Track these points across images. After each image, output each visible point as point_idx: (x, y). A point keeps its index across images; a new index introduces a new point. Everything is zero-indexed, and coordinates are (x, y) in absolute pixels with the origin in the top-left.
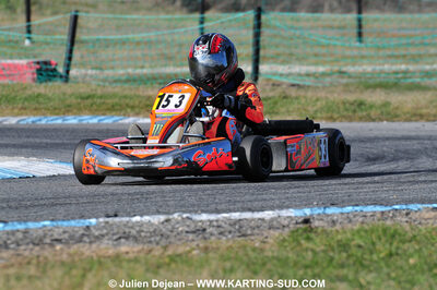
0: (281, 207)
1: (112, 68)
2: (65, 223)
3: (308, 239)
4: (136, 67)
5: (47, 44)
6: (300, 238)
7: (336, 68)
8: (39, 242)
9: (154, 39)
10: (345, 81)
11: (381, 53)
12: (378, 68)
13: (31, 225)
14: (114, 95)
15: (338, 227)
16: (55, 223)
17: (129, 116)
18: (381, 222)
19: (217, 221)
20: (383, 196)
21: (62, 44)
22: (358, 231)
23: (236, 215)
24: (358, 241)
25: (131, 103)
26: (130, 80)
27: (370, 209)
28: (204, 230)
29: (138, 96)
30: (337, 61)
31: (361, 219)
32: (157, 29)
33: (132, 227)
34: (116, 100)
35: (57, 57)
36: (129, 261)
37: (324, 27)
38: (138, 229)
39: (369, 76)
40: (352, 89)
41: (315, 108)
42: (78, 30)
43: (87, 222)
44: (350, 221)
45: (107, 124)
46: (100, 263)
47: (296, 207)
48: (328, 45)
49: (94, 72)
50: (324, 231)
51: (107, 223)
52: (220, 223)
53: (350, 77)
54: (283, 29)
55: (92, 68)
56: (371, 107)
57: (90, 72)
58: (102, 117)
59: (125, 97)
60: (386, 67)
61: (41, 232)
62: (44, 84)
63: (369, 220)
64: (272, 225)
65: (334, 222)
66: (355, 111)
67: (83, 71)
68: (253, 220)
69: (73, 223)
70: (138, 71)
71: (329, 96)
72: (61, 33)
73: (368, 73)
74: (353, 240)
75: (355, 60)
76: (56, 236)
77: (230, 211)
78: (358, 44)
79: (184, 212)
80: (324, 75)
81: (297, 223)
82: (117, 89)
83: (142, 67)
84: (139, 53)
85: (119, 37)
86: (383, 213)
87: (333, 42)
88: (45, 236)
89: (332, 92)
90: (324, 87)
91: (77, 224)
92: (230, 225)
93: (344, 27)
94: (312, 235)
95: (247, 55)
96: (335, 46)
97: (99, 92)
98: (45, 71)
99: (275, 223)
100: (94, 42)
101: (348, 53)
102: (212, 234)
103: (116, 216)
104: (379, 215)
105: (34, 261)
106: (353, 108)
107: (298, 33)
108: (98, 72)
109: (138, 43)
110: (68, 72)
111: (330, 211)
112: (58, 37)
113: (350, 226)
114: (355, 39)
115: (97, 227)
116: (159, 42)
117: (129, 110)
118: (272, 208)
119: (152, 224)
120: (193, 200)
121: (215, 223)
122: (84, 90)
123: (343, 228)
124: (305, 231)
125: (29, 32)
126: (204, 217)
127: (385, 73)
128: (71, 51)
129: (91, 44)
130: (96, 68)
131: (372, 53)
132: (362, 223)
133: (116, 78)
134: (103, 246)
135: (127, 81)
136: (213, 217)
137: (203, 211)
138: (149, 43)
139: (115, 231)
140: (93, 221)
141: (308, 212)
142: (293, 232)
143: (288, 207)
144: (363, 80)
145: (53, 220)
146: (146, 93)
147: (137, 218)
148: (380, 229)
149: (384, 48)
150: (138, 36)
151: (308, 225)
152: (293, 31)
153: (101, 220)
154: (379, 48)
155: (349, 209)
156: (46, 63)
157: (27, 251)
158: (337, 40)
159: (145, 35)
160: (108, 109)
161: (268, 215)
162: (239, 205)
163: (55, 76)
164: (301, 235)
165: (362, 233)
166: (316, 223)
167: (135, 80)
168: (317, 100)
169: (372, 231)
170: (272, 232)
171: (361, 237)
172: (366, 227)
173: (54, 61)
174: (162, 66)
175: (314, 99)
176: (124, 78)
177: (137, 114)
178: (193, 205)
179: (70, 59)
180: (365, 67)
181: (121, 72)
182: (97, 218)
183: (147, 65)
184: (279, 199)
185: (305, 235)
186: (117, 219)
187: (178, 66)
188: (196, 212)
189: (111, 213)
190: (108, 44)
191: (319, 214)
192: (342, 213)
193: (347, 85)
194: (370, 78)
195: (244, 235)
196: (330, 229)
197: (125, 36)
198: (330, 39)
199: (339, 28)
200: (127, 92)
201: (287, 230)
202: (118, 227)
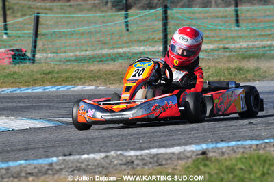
0: (186, 144)
1: (65, 52)
2: (35, 162)
3: (205, 165)
5: (19, 37)
6: (199, 165)
7: (222, 46)
8: (17, 176)
9: (93, 30)
10: (228, 54)
11: (253, 33)
12: (251, 44)
13: (11, 164)
14: (67, 71)
15: (226, 156)
16: (28, 162)
17: (78, 85)
18: (256, 152)
19: (141, 155)
20: (257, 133)
21: (29, 37)
22: (240, 159)
23: (154, 151)
24: (240, 166)
25: (79, 76)
27: (248, 143)
28: (133, 162)
29: (84, 71)
30: (221, 40)
31: (242, 150)
33: (82, 163)
34: (69, 74)
35: (26, 46)
37: (212, 17)
38: (86, 163)
39: (244, 50)
40: (233, 59)
41: (208, 74)
42: (39, 27)
43: (50, 160)
44: (235, 152)
45: (63, 91)
47: (196, 143)
48: (216, 30)
49: (53, 55)
50: (217, 160)
51: (64, 160)
52: (143, 157)
53: (231, 51)
54: (183, 20)
55: (51, 53)
56: (247, 71)
57: (49, 55)
58: (59, 87)
59: (75, 72)
60: (257, 43)
61: (18, 169)
62: (18, 65)
63: (247, 151)
64: (180, 157)
65: (223, 153)
66: (236, 75)
67: (45, 55)
68: (166, 154)
69: (40, 161)
70: (83, 53)
71: (217, 65)
72: (29, 29)
73: (244, 48)
74: (237, 165)
75: (234, 39)
76: (29, 171)
77: (150, 148)
78: (236, 28)
79: (119, 150)
80: (212, 50)
81: (197, 155)
82: (69, 66)
83: (86, 51)
84: (83, 41)
85: (69, 30)
86: (257, 145)
87: (218, 28)
88: (21, 171)
89: (220, 62)
90: (213, 59)
91: (43, 162)
92: (151, 158)
93: (226, 17)
94: (208, 163)
95: (159, 39)
96: (220, 30)
97: (56, 69)
98: (18, 56)
99: (182, 155)
100: (52, 34)
101: (229, 34)
102: (138, 165)
103: (70, 155)
104: (254, 147)
106: (234, 72)
107: (194, 21)
108: (55, 55)
109: (82, 34)
110: (34, 56)
111: (220, 145)
112: (26, 32)
113: (234, 155)
114: (234, 24)
115: (58, 163)
116: (97, 32)
117: (78, 81)
118: (179, 145)
119: (96, 160)
120: (124, 142)
121: (140, 157)
122: (45, 68)
123: (229, 157)
124: (203, 160)
125: (6, 29)
126: (132, 153)
127: (256, 47)
128: (35, 41)
129: (49, 36)
130: (54, 53)
131: (246, 34)
132: (243, 153)
133: (68, 58)
134: (62, 177)
135: (76, 60)
136: (138, 153)
137: (132, 149)
138: (90, 33)
139: (70, 166)
140: (55, 159)
141: (204, 146)
142: (194, 161)
143: (191, 144)
144: (241, 53)
145: (26, 160)
146: (89, 69)
147: (85, 156)
148: (256, 157)
149: (254, 30)
150: (82, 29)
151: (204, 156)
152: (190, 21)
153: (60, 158)
154: (251, 30)
155: (233, 143)
156: (18, 50)
158: (222, 26)
159: (86, 28)
160: (63, 81)
161: (177, 150)
162: (157, 144)
163: (25, 59)
164: (200, 163)
165: (243, 160)
166: (211, 154)
167: (81, 60)
168: (209, 68)
169: (250, 158)
170: (180, 162)
171: (242, 163)
172: (245, 155)
173: (24, 49)
174: (100, 49)
175: (207, 67)
176: (73, 58)
177: (83, 84)
178: (124, 145)
179: (35, 47)
180: (241, 44)
181: (71, 54)
182: (57, 157)
183: (89, 49)
184: (185, 139)
185: (203, 163)
186: (71, 157)
187: (111, 49)
188: (126, 150)
189: (67, 153)
190: (61, 35)
191: (213, 148)
192: (229, 147)
193: (229, 57)
194: (246, 52)
195: (161, 165)
196: (220, 158)
197: (73, 29)
198: (216, 25)
199: (222, 17)
200: (76, 69)
201: (190, 160)
202: (72, 162)
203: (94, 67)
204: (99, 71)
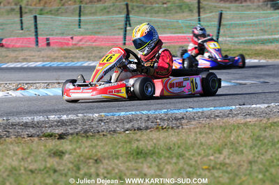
1: (238, 37)
2: (220, 108)
4: (249, 36)
8: (209, 117)
9: (258, 22)
13: (205, 109)
14: (239, 49)
16: (216, 108)
21: (215, 26)
25: (248, 53)
26: (247, 42)
29: (251, 50)
32: (260, 18)
33: (252, 110)
35: (213, 32)
36: (251, 125)
38: (254, 110)
42: (222, 20)
43: (230, 108)
46: (238, 127)
49: (230, 39)
51: (240, 108)
55: (229, 37)
57: (228, 39)
59: (245, 50)
61: (209, 112)
67: (225, 38)
69: (224, 108)
70: (251, 38)
72: (214, 21)
76: (217, 114)
82: (241, 46)
83: (252, 36)
84: (251, 30)
85: (241, 22)
88: (211, 114)
91: (226, 109)
97: (232, 48)
100: (230, 25)
105: (207, 126)
108: (232, 39)
109: (251, 25)
110: (218, 39)
112: (213, 23)
115: (235, 110)
116: (261, 24)
119: (261, 108)
122: (225, 47)
125: (199, 21)
128: (219, 30)
129: (228, 26)
130: (231, 37)
133: (241, 41)
134: (238, 119)
135: (246, 43)
139: (244, 112)
140: (234, 107)
145: (214, 107)
146: (254, 48)
147: (254, 106)
150: (250, 22)
153: (237, 107)
157: (203, 121)
159: (254, 21)
167: (249, 42)
173: (211, 34)
174: (262, 35)
176: (244, 41)
177: (251, 58)
179: (219, 33)
181: (243, 38)
183: (255, 35)
186: (244, 106)
189: (241, 103)
190: (236, 25)
197: (244, 22)
200: (246, 48)
202: (245, 110)
203: (258, 47)
204: (261, 50)
